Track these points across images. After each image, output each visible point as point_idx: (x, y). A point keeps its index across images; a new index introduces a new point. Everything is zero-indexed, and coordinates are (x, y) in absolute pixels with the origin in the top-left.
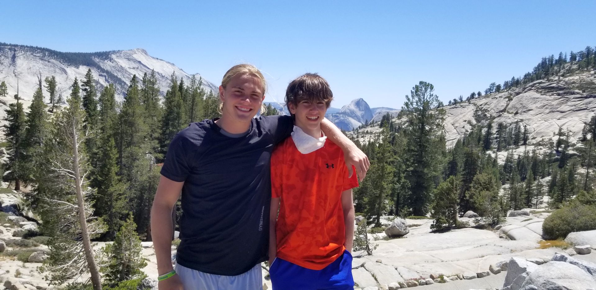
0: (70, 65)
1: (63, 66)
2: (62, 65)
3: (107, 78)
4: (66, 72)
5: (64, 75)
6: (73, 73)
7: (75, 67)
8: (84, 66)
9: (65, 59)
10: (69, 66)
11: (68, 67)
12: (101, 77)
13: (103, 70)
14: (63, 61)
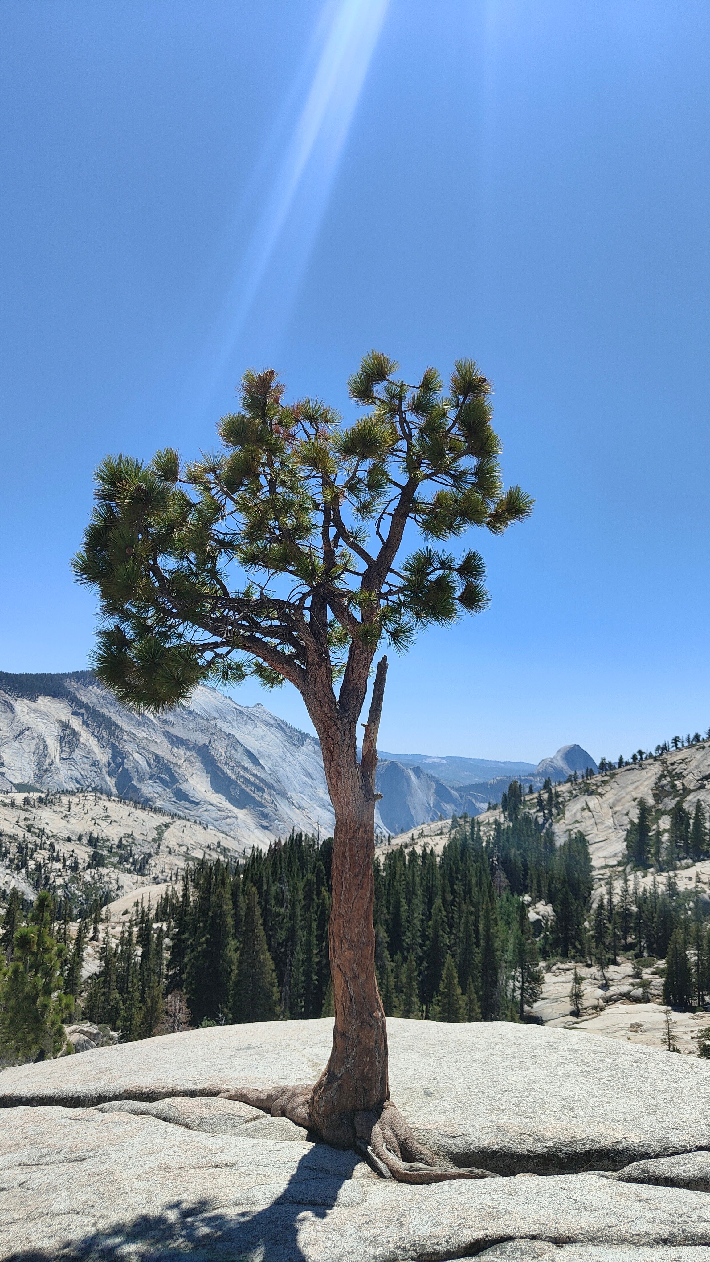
0: (22, 695)
1: (8, 698)
2: (7, 696)
3: (85, 718)
4: (12, 710)
5: (10, 714)
6: (24, 710)
7: (30, 700)
8: (47, 697)
9: (14, 686)
10: (20, 697)
11: (16, 700)
12: (76, 717)
13: (80, 704)
14: (10, 689)
